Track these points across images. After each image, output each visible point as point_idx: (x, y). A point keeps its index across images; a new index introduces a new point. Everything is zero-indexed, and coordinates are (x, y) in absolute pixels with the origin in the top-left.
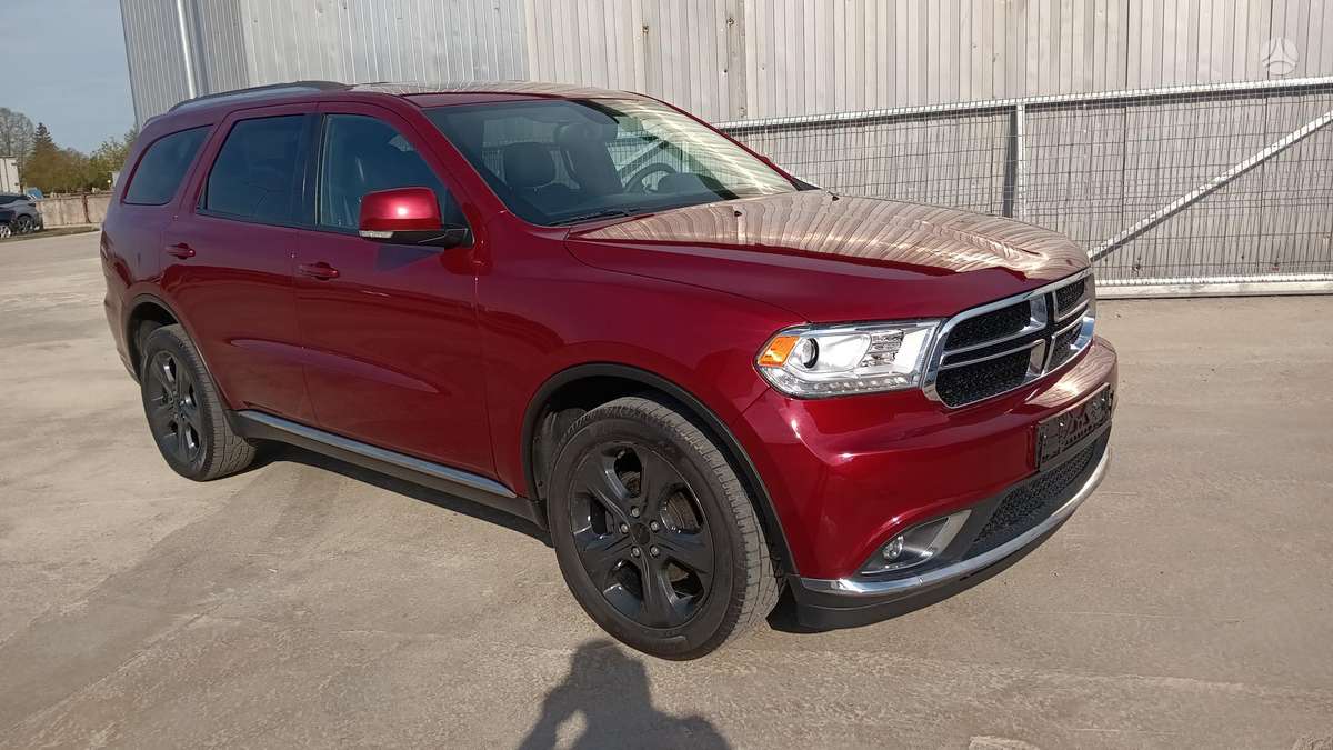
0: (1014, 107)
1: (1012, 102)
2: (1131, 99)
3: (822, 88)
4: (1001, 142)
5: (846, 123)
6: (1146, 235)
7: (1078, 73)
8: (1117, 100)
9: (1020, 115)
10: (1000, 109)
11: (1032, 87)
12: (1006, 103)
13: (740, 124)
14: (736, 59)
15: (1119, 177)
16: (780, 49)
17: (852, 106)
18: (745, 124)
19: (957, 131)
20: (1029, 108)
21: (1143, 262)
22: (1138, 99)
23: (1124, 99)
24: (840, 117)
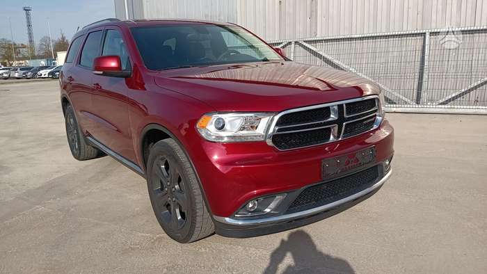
0: (425, 33)
1: (424, 31)
2: (476, 30)
3: (347, 25)
4: (419, 47)
5: (356, 39)
6: (481, 88)
7: (454, 19)
8: (469, 31)
9: (428, 36)
10: (419, 34)
11: (433, 25)
12: (421, 31)
13: (313, 39)
14: (314, 13)
15: (470, 63)
16: (331, 10)
17: (358, 32)
18: (315, 39)
19: (401, 43)
20: (431, 34)
21: (479, 99)
22: (479, 30)
23: (473, 30)
24: (353, 36)
